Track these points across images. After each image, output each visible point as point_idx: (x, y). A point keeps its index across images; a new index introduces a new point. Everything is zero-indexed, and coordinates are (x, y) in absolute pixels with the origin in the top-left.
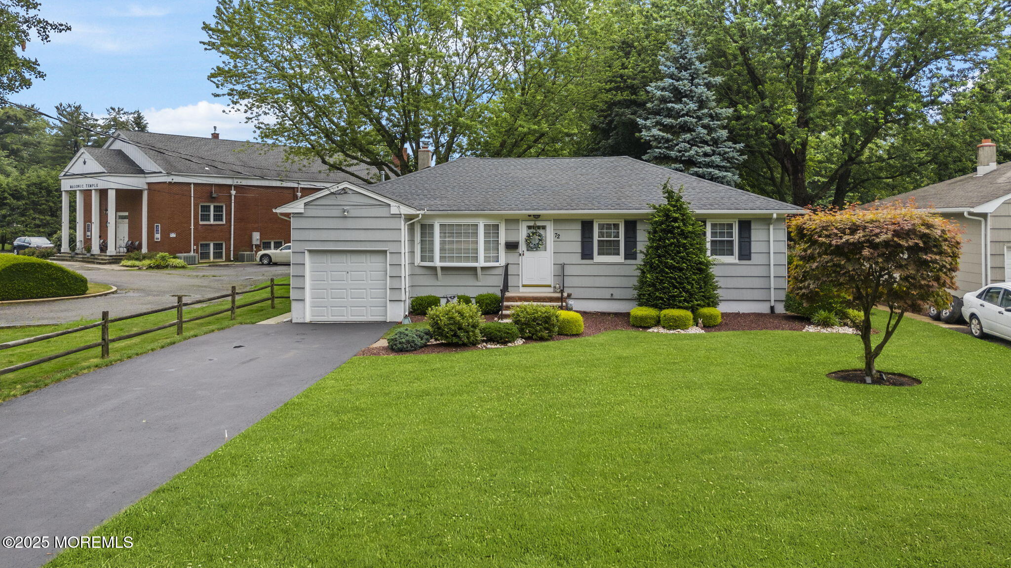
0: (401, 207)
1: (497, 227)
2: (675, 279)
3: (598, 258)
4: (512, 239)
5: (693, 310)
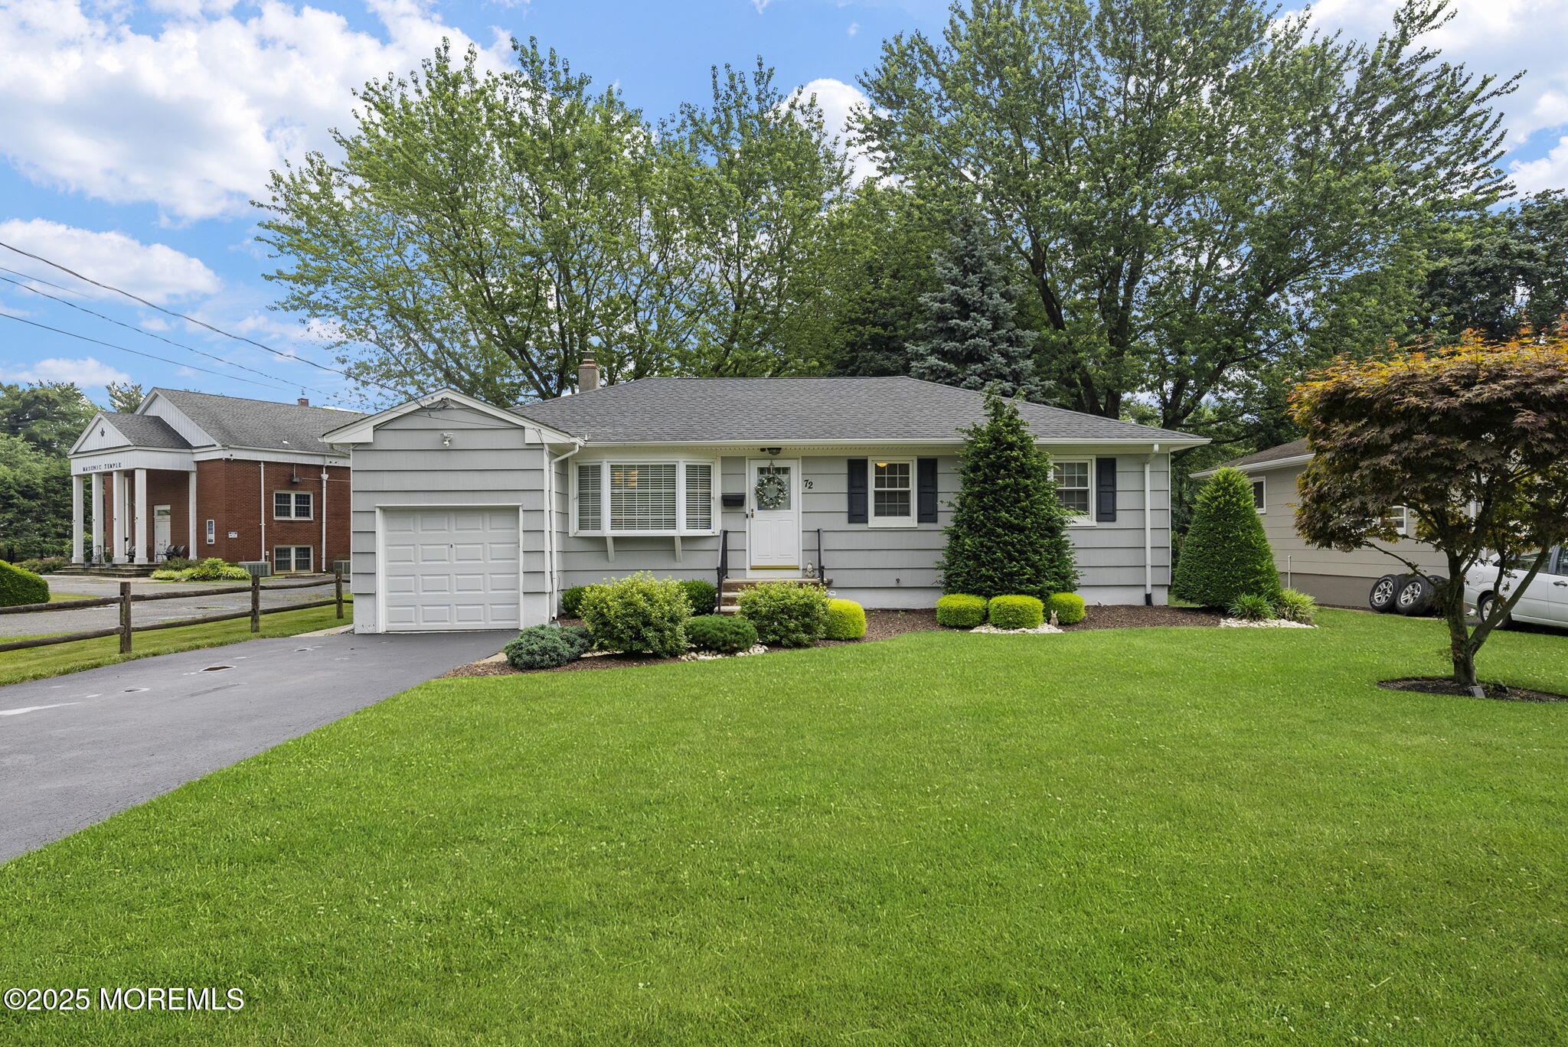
0: (542, 431)
1: (708, 470)
2: (1013, 545)
3: (874, 521)
4: (734, 490)
5: (1042, 595)
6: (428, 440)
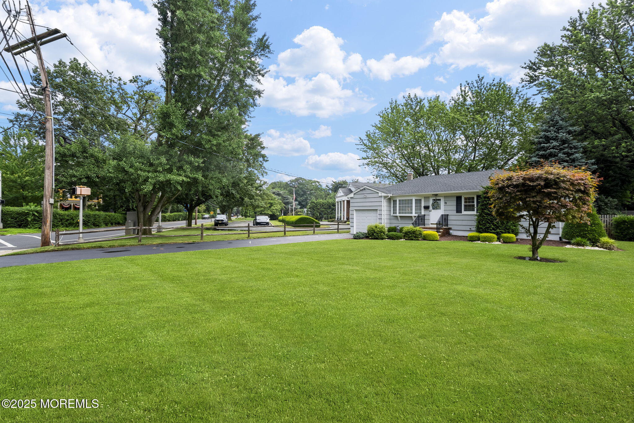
0: (382, 193)
1: (420, 200)
2: (489, 219)
3: (464, 212)
4: (427, 205)
5: (497, 234)
6: (362, 196)
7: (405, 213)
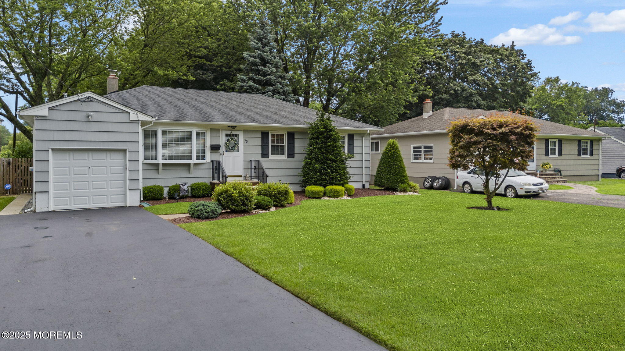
0: (138, 114)
1: (204, 134)
3: (272, 157)
4: (215, 143)
5: (343, 185)
6: (81, 116)
7: (177, 157)
